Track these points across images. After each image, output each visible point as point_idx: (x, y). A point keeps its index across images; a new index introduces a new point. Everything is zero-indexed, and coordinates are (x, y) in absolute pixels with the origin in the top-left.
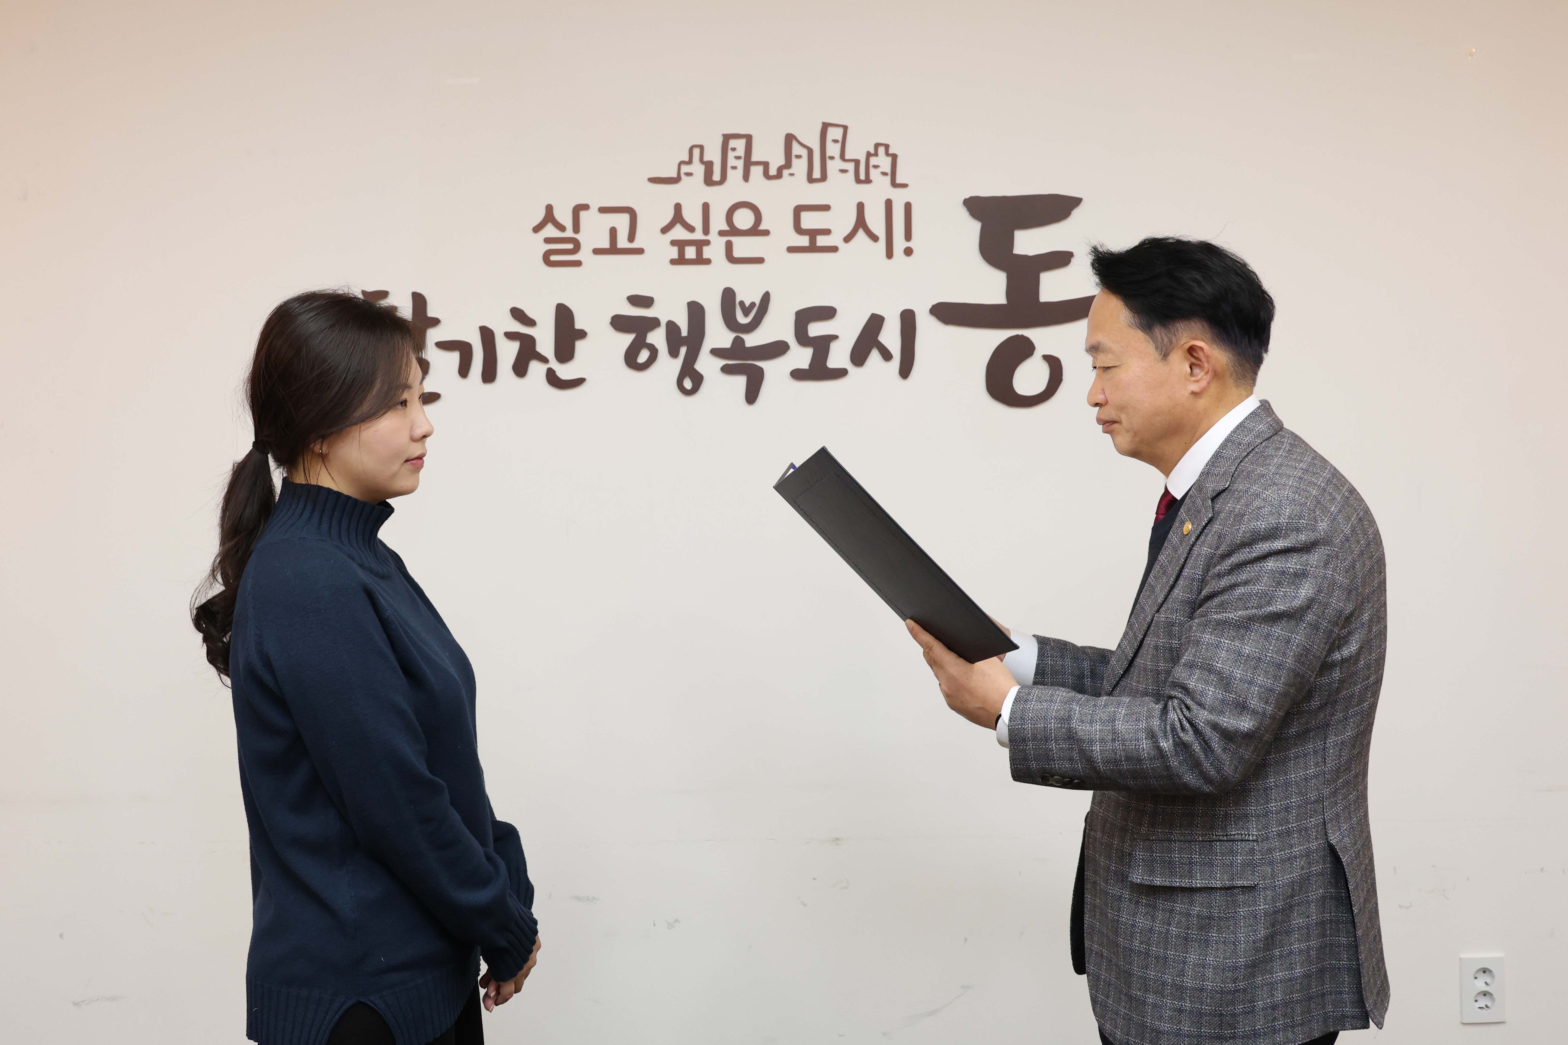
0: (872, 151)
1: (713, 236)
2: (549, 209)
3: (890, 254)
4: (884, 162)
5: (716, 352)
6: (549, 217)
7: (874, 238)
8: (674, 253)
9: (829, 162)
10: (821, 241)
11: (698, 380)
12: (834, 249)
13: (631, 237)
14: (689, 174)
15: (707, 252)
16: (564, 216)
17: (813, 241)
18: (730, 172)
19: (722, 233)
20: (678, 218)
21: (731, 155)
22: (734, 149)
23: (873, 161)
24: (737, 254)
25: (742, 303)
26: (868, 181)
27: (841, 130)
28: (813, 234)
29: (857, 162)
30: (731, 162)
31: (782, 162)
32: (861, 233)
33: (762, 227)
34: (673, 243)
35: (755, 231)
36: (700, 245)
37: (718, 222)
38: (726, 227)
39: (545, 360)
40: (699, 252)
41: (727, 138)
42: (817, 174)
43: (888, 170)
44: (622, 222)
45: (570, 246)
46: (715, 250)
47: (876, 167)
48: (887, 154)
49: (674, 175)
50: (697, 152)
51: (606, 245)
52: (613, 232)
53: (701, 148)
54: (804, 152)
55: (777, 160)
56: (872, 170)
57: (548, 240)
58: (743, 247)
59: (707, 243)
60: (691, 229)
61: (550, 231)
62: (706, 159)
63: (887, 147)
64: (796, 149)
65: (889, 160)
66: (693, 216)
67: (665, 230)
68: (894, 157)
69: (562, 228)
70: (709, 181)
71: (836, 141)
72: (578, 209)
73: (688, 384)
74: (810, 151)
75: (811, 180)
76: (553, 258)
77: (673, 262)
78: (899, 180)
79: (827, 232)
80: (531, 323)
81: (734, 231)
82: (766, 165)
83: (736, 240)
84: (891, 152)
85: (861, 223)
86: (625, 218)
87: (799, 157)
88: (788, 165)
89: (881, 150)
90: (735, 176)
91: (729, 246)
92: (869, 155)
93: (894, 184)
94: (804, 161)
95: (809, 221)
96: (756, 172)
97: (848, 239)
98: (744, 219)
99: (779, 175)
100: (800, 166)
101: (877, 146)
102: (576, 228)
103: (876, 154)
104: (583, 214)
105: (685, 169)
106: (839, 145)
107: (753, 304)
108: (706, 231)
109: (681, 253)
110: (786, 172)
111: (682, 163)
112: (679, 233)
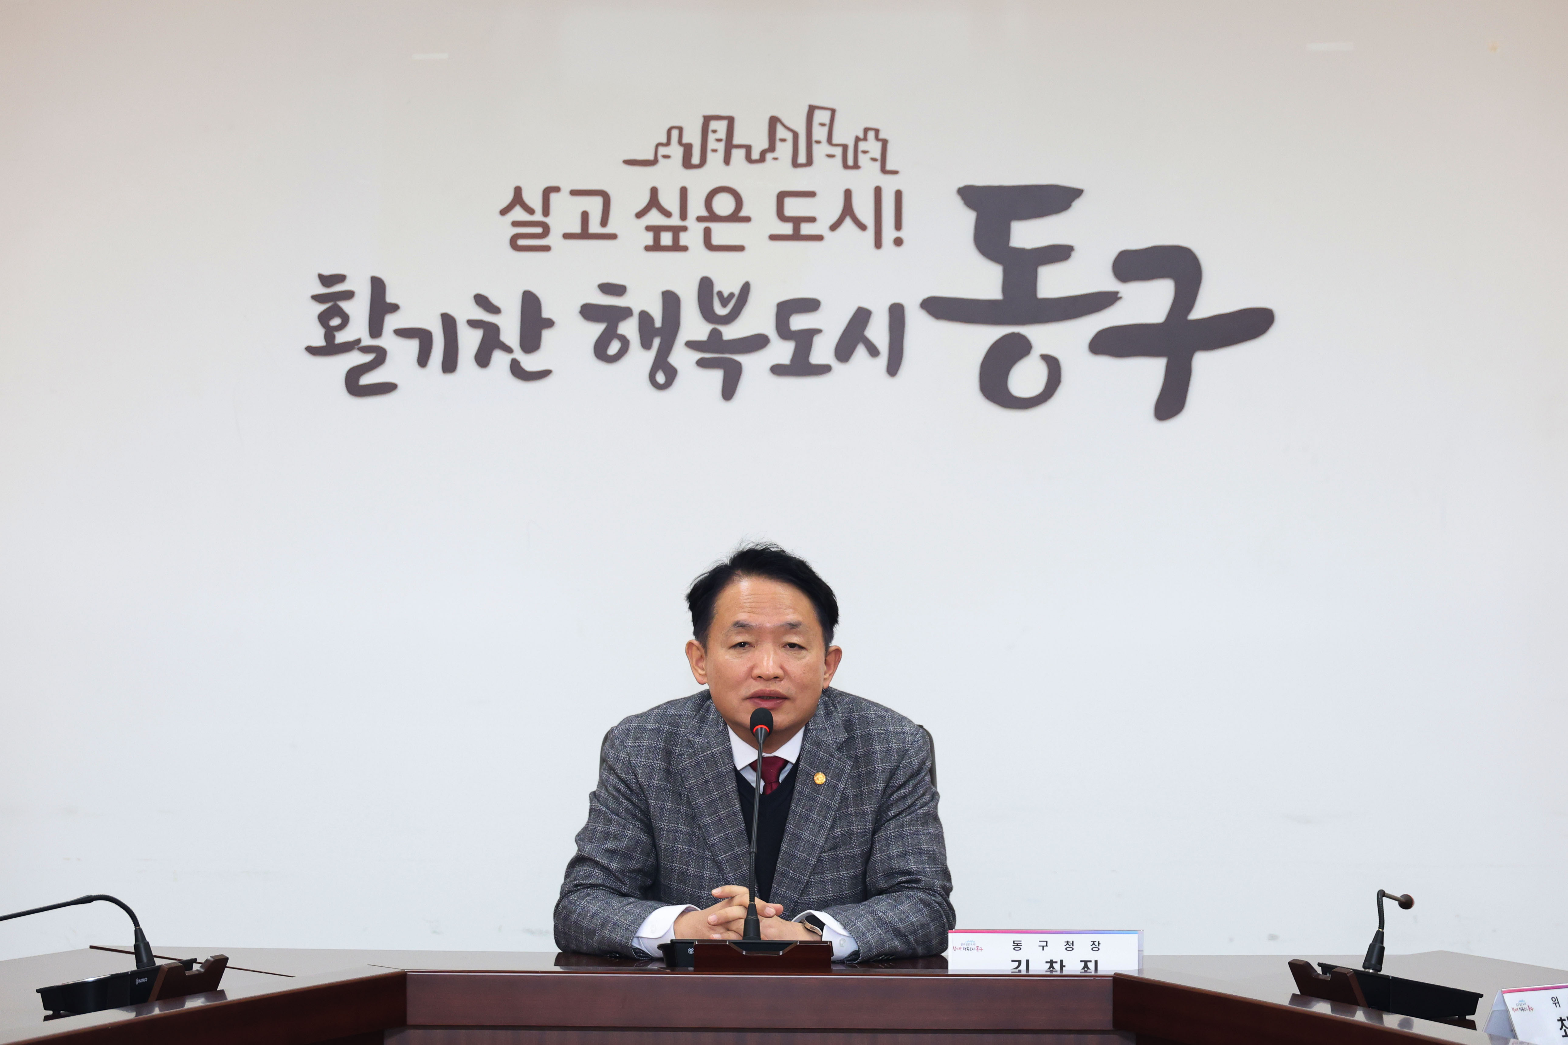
0: (861, 136)
1: (691, 222)
2: (518, 191)
3: (878, 244)
4: (873, 147)
5: (692, 345)
6: (518, 199)
7: (863, 227)
8: (649, 238)
9: (815, 147)
10: (806, 229)
11: (671, 374)
12: (819, 238)
13: (604, 222)
14: (667, 157)
15: (684, 238)
16: (534, 199)
17: (797, 229)
18: (710, 155)
19: (700, 219)
20: (654, 201)
21: (711, 137)
22: (714, 131)
23: (862, 146)
24: (716, 241)
25: (720, 294)
26: (856, 166)
27: (829, 113)
28: (797, 222)
29: (845, 147)
30: (712, 144)
31: (765, 145)
32: (848, 221)
33: (743, 214)
34: (648, 228)
35: (735, 217)
36: (676, 231)
37: (696, 208)
38: (704, 213)
39: (509, 350)
40: (676, 239)
41: (707, 120)
42: (802, 159)
43: (878, 156)
44: (594, 205)
45: (539, 230)
46: (693, 237)
47: (865, 152)
48: (877, 138)
49: (651, 157)
50: (675, 134)
51: (577, 229)
52: (585, 216)
53: (680, 129)
54: (789, 136)
55: (760, 143)
56: (861, 156)
57: (515, 224)
58: (722, 233)
59: (685, 229)
60: (667, 214)
61: (518, 214)
62: (685, 141)
63: (877, 131)
64: (781, 132)
65: (879, 145)
66: (670, 201)
67: (640, 215)
68: (885, 143)
69: (531, 211)
70: (687, 163)
71: (823, 125)
72: (548, 192)
73: (661, 378)
74: (796, 136)
75: (795, 164)
76: (521, 242)
77: (648, 248)
78: (889, 167)
79: (812, 220)
80: (494, 310)
81: (713, 217)
82: (748, 149)
83: (715, 227)
84: (881, 136)
85: (848, 210)
86: (598, 201)
87: (783, 140)
88: (772, 148)
89: (871, 135)
90: (715, 159)
91: (707, 233)
92: (857, 139)
93: (884, 170)
94: (789, 145)
95: (793, 207)
96: (738, 155)
97: (834, 227)
98: (724, 205)
99: (762, 159)
100: (784, 150)
101: (866, 130)
102: (546, 212)
103: (865, 139)
104: (553, 196)
105: (662, 151)
106: (826, 129)
107: (732, 295)
108: (683, 216)
109: (657, 239)
110: (769, 156)
111: (659, 145)
112: (655, 218)
